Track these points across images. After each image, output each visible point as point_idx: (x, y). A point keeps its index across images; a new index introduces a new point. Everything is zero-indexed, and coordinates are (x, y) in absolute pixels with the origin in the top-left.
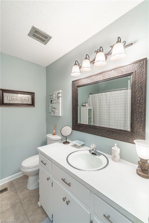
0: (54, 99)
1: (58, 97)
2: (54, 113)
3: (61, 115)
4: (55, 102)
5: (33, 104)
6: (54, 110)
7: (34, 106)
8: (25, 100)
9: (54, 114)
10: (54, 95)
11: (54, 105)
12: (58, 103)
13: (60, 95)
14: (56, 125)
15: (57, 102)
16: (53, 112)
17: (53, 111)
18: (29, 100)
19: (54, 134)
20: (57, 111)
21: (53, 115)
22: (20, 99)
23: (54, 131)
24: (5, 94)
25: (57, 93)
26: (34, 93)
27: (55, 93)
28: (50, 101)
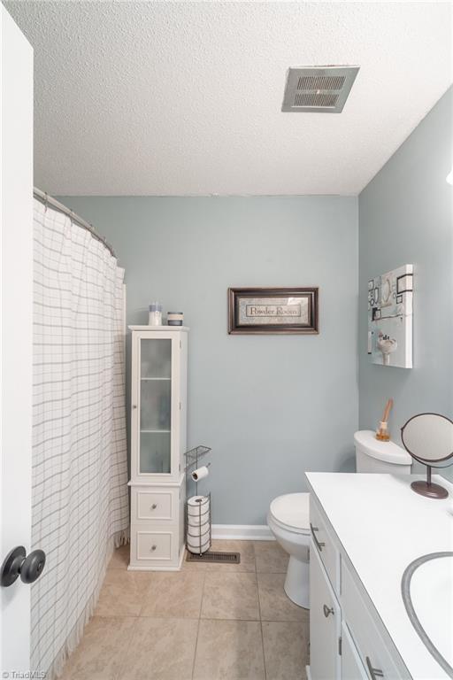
0: (383, 302)
1: (400, 293)
2: (384, 355)
3: (409, 365)
4: (385, 312)
5: (313, 325)
6: (383, 342)
7: (316, 329)
8: (290, 312)
9: (385, 360)
10: (385, 288)
11: (383, 326)
12: (400, 316)
13: (408, 283)
14: (391, 402)
15: (396, 311)
16: (380, 353)
17: (380, 348)
18: (303, 312)
19: (382, 437)
20: (394, 348)
21: (379, 362)
22: (276, 311)
23: (384, 425)
24: (242, 301)
25: (395, 280)
26: (317, 289)
27: (388, 280)
28: (371, 312)
